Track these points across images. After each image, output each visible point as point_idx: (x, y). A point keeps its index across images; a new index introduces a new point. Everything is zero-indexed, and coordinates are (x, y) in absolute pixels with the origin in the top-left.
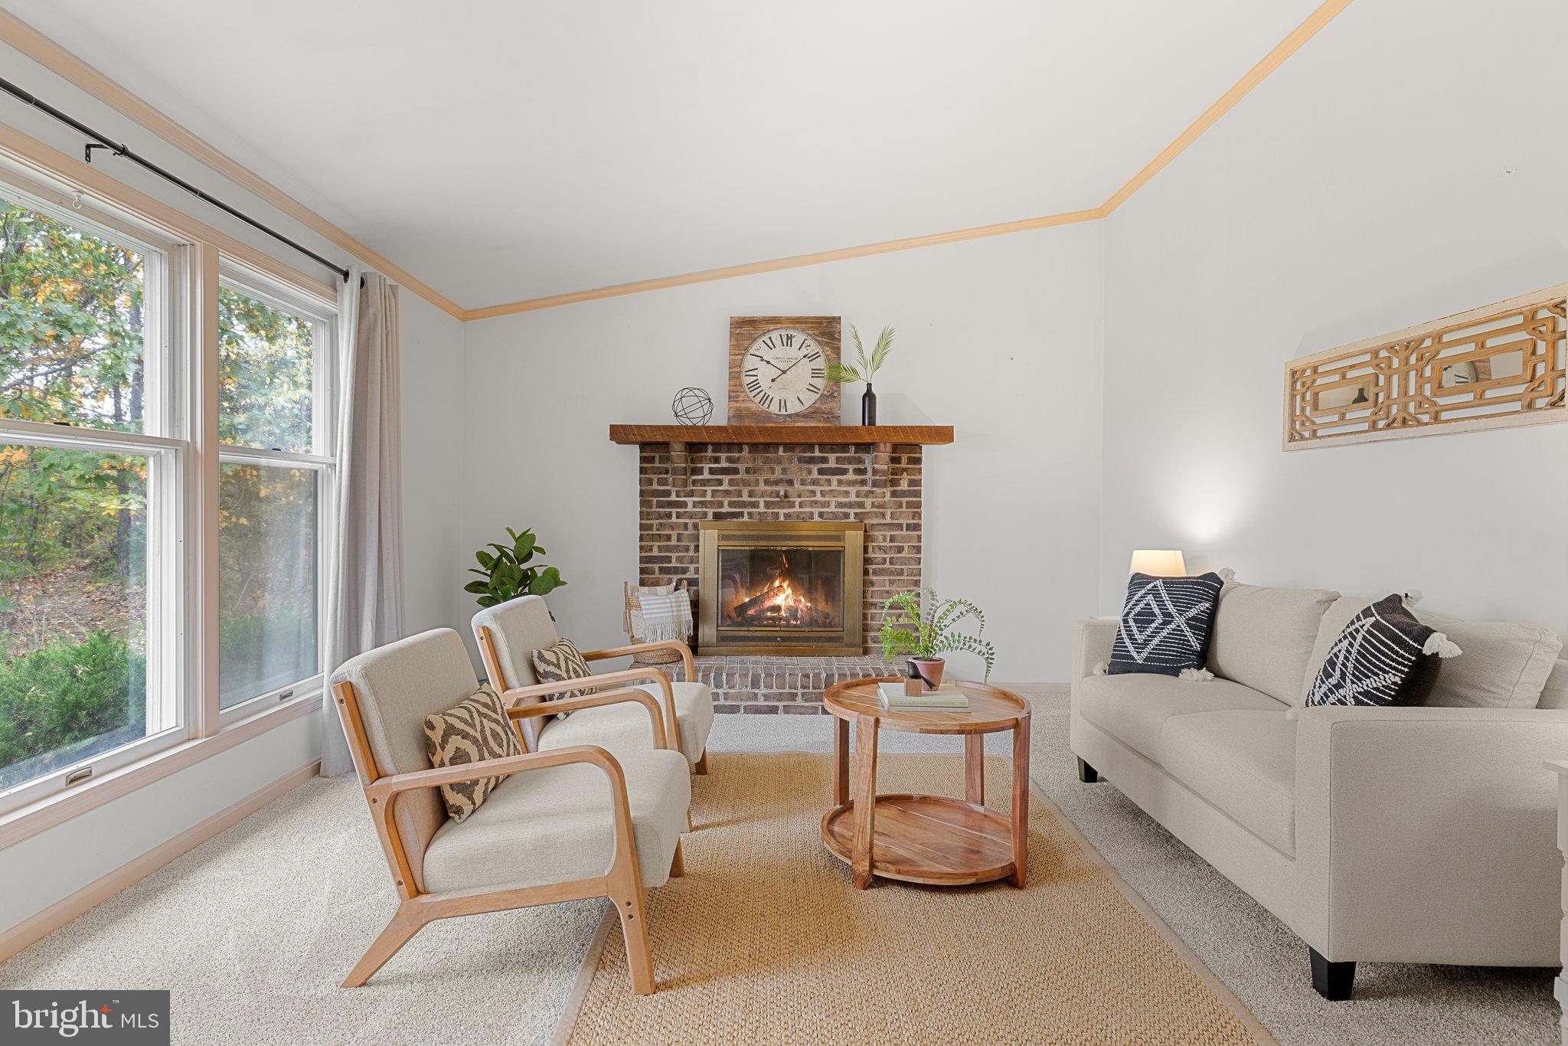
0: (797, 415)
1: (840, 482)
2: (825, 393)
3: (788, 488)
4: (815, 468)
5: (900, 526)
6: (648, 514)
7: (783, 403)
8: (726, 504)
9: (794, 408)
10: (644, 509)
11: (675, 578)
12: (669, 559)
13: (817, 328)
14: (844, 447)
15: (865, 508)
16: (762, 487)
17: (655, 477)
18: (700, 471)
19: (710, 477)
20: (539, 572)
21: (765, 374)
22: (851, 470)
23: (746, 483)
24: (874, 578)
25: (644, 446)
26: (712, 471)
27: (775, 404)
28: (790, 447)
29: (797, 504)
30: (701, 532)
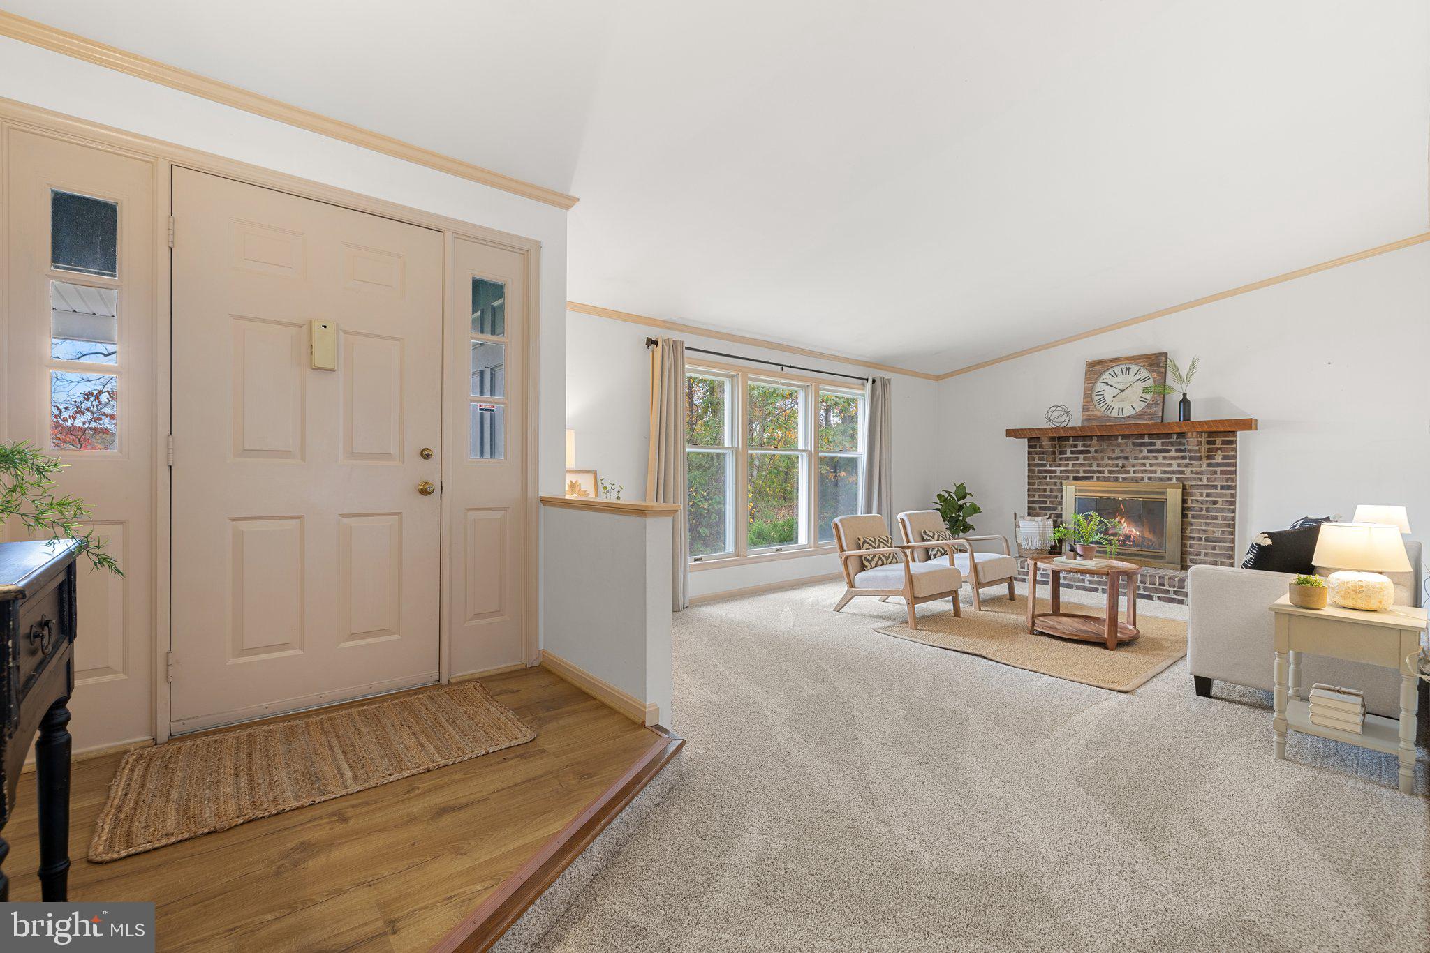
0: (1129, 417)
1: (1164, 458)
2: (1151, 402)
3: (1125, 462)
4: (1145, 449)
5: (1215, 487)
6: (1033, 476)
7: (1121, 410)
8: (1081, 471)
9: (1128, 412)
10: (1030, 474)
11: (1049, 513)
12: (1045, 502)
13: (1147, 362)
14: (1168, 435)
15: (1185, 474)
16: (1106, 461)
17: (1037, 456)
18: (1065, 452)
19: (1071, 456)
20: (968, 505)
21: (1108, 393)
22: (1173, 450)
23: (1095, 459)
24: (1193, 520)
25: (1030, 440)
26: (1072, 452)
27: (1115, 411)
28: (1125, 437)
29: (1132, 472)
30: (1064, 487)
